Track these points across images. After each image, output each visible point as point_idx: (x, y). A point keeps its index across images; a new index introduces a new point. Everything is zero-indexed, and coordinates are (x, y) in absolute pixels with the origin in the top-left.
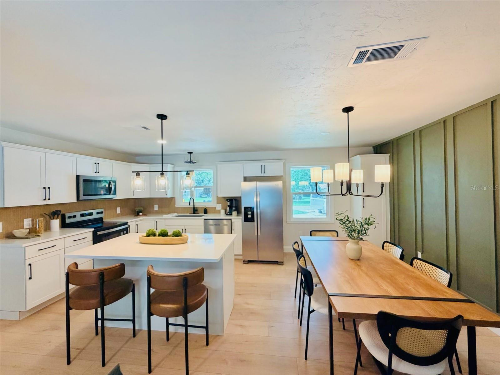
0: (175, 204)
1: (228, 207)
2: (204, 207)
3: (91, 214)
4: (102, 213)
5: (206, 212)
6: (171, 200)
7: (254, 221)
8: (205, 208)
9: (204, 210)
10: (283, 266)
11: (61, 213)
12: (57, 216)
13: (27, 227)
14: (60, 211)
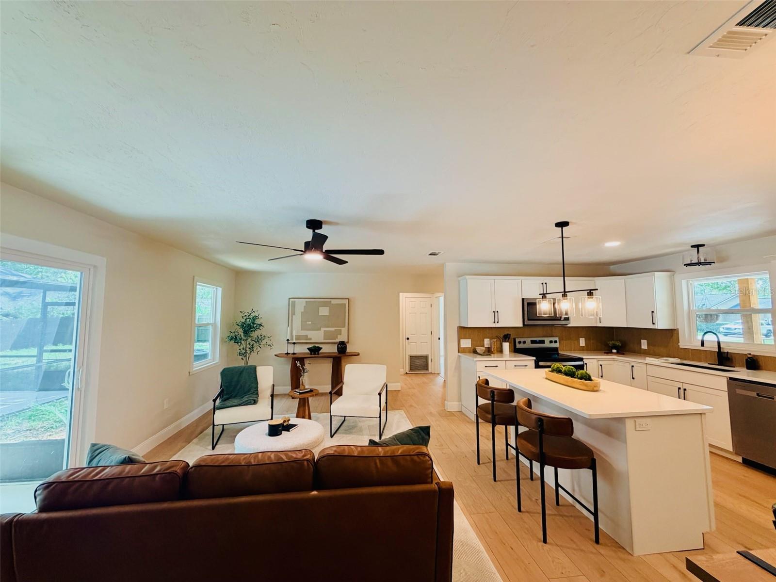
0: (679, 342)
2: (747, 353)
3: (543, 342)
4: (556, 342)
6: (671, 333)
8: (750, 356)
9: (747, 360)
11: (512, 337)
12: (508, 340)
13: (486, 346)
14: (510, 335)
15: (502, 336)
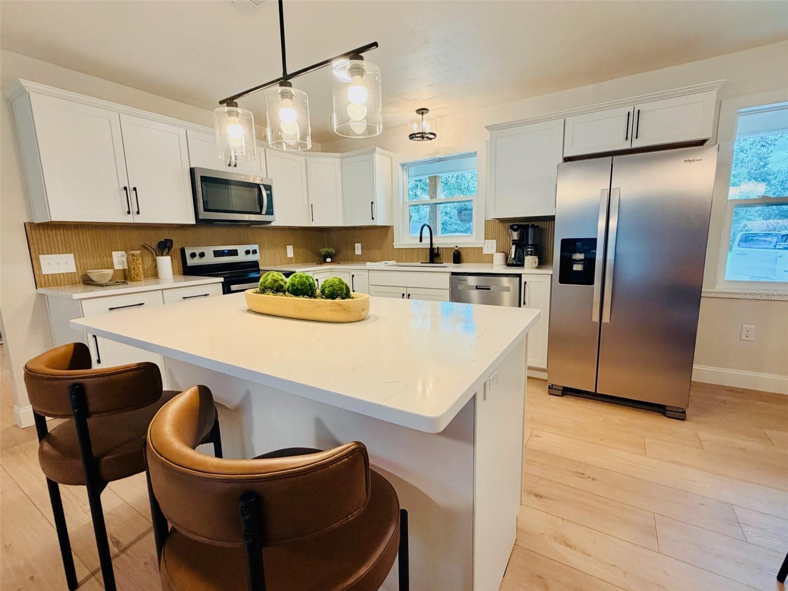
0: (393, 242)
1: (513, 244)
2: (454, 246)
3: (234, 253)
4: (255, 252)
5: (457, 258)
6: (385, 231)
7: (591, 282)
8: (456, 249)
9: (454, 253)
10: (685, 423)
11: (176, 246)
12: (169, 251)
13: (118, 266)
14: (171, 241)
15: (154, 245)
